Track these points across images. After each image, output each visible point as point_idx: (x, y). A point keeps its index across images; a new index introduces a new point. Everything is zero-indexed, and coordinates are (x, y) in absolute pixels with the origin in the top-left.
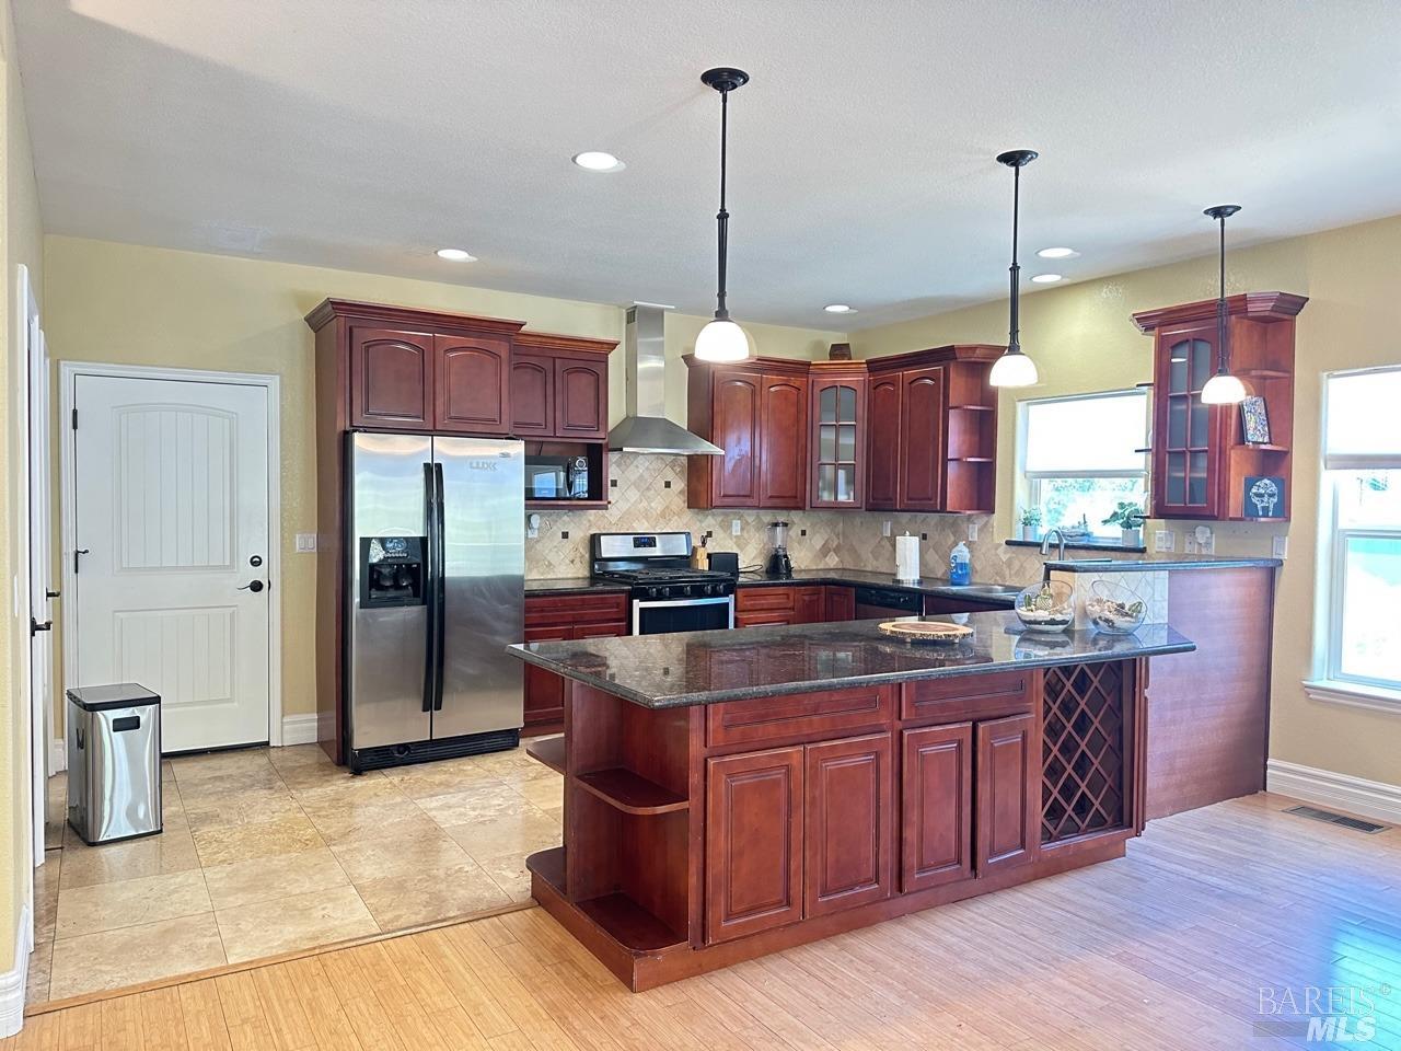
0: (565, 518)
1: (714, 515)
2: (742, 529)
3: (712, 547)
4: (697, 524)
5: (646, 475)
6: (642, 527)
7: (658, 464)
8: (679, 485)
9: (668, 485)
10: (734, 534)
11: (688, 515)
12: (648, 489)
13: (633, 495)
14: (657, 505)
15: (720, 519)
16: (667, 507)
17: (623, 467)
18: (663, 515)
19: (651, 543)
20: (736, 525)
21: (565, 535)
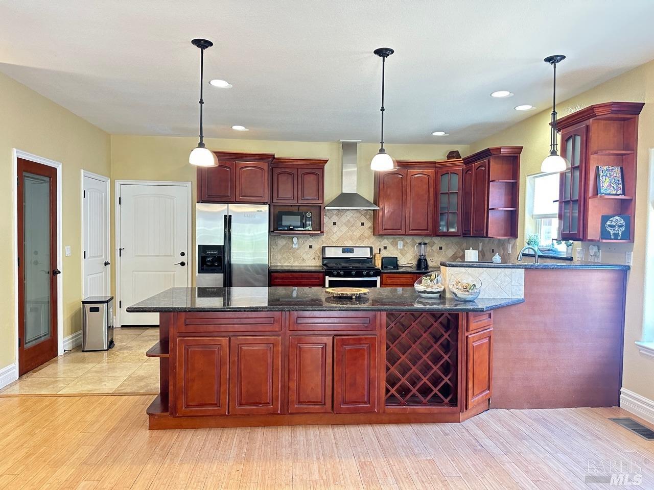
0: (311, 239)
1: (387, 239)
2: (404, 246)
3: (385, 254)
4: (377, 244)
5: (351, 220)
6: (349, 244)
7: (358, 215)
8: (369, 224)
9: (362, 224)
10: (399, 248)
11: (373, 239)
12: (352, 226)
13: (344, 229)
14: (357, 234)
15: (391, 241)
16: (362, 235)
17: (339, 216)
18: (360, 238)
19: (351, 251)
20: (400, 244)
21: (311, 247)
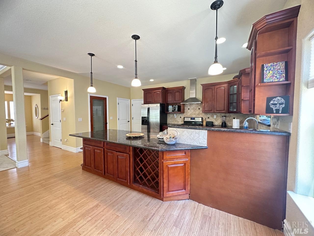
2: (216, 117)
3: (208, 120)
4: (205, 116)
5: (195, 107)
7: (197, 105)
8: (202, 109)
9: (199, 109)
10: (214, 118)
11: (203, 114)
12: (195, 110)
13: (192, 111)
15: (211, 115)
17: (190, 106)
18: (198, 114)
19: (194, 119)
21: (181, 117)
